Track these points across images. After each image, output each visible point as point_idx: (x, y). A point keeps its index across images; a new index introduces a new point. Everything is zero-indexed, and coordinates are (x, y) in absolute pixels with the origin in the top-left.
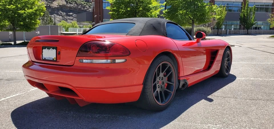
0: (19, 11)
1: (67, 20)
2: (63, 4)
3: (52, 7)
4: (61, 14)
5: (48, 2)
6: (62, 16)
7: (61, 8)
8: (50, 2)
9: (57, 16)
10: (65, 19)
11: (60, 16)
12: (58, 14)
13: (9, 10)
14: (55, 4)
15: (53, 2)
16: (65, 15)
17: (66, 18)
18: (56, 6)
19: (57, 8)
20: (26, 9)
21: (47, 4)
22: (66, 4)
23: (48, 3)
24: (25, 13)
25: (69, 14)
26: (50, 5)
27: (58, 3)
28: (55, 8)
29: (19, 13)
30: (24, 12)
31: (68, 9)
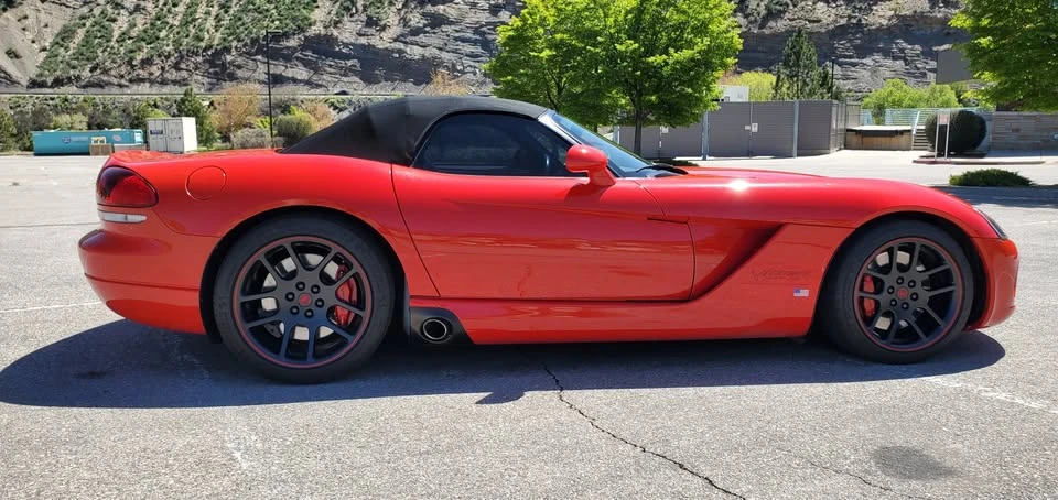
0: (651, 59)
1: (924, 75)
2: (915, 12)
3: (867, 25)
4: (902, 50)
5: (855, 7)
6: (904, 59)
7: (907, 27)
8: (860, 8)
9: (883, 62)
10: (918, 69)
11: (895, 58)
12: (887, 54)
13: (623, 56)
14: (881, 16)
15: (875, 8)
16: (918, 55)
17: (919, 66)
18: (885, 22)
19: (889, 28)
20: (672, 50)
21: (850, 17)
22: (928, 9)
23: (854, 12)
24: (667, 64)
25: (935, 49)
26: (860, 20)
27: (895, 10)
28: (880, 29)
29: (648, 63)
30: (664, 61)
31: (937, 28)
